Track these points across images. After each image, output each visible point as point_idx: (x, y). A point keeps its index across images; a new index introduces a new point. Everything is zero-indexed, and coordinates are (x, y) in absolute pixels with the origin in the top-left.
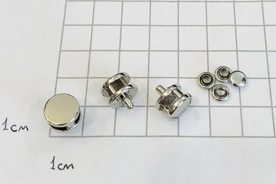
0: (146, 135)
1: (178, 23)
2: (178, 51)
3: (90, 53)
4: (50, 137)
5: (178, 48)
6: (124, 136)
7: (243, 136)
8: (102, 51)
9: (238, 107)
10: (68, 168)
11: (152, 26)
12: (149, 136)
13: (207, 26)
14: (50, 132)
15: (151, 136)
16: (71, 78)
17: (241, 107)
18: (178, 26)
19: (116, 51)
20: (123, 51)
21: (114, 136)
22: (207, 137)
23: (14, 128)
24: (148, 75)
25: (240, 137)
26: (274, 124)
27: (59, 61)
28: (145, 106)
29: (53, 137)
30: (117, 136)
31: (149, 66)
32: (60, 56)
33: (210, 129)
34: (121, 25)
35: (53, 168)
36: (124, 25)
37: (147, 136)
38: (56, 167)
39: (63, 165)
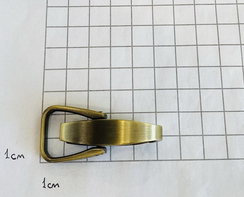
1: (132, 66)
2: (133, 90)
3: (66, 93)
4: (40, 163)
5: (133, 88)
6: (94, 162)
7: (181, 160)
8: (75, 91)
9: (178, 136)
10: (55, 187)
11: (112, 68)
12: (113, 161)
13: (154, 67)
14: (40, 159)
15: (115, 161)
17: (180, 136)
18: (133, 68)
19: (86, 91)
20: (91, 91)
21: (87, 161)
22: (155, 161)
23: (14, 157)
24: (111, 111)
25: (179, 160)
26: (204, 149)
27: (43, 101)
29: (43, 163)
30: (89, 162)
32: (43, 96)
33: (157, 154)
34: (89, 69)
35: (44, 187)
36: (91, 69)
37: (111, 161)
38: (46, 186)
39: (52, 184)
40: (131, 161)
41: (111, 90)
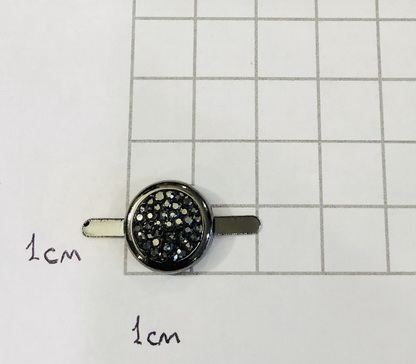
0: (323, 269)
1: (377, 15)
2: (380, 79)
3: (194, 84)
4: (126, 273)
5: (380, 73)
6: (277, 273)
8: (220, 78)
10: (168, 341)
11: (322, 19)
12: (329, 274)
14: (125, 264)
15: (334, 274)
16: (158, 141)
18: (378, 20)
19: (249, 79)
20: (263, 79)
21: (258, 273)
23: (51, 255)
24: (320, 136)
27: (131, 103)
28: (316, 206)
29: (133, 274)
30: (262, 273)
31: (319, 115)
32: (131, 92)
34: (256, 19)
35: (137, 342)
36: (261, 19)
37: (324, 273)
38: (143, 338)
39: (158, 335)
40: (382, 274)
41: (318, 79)
